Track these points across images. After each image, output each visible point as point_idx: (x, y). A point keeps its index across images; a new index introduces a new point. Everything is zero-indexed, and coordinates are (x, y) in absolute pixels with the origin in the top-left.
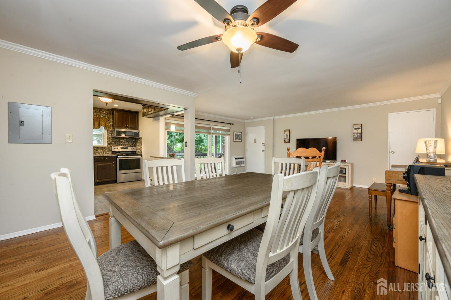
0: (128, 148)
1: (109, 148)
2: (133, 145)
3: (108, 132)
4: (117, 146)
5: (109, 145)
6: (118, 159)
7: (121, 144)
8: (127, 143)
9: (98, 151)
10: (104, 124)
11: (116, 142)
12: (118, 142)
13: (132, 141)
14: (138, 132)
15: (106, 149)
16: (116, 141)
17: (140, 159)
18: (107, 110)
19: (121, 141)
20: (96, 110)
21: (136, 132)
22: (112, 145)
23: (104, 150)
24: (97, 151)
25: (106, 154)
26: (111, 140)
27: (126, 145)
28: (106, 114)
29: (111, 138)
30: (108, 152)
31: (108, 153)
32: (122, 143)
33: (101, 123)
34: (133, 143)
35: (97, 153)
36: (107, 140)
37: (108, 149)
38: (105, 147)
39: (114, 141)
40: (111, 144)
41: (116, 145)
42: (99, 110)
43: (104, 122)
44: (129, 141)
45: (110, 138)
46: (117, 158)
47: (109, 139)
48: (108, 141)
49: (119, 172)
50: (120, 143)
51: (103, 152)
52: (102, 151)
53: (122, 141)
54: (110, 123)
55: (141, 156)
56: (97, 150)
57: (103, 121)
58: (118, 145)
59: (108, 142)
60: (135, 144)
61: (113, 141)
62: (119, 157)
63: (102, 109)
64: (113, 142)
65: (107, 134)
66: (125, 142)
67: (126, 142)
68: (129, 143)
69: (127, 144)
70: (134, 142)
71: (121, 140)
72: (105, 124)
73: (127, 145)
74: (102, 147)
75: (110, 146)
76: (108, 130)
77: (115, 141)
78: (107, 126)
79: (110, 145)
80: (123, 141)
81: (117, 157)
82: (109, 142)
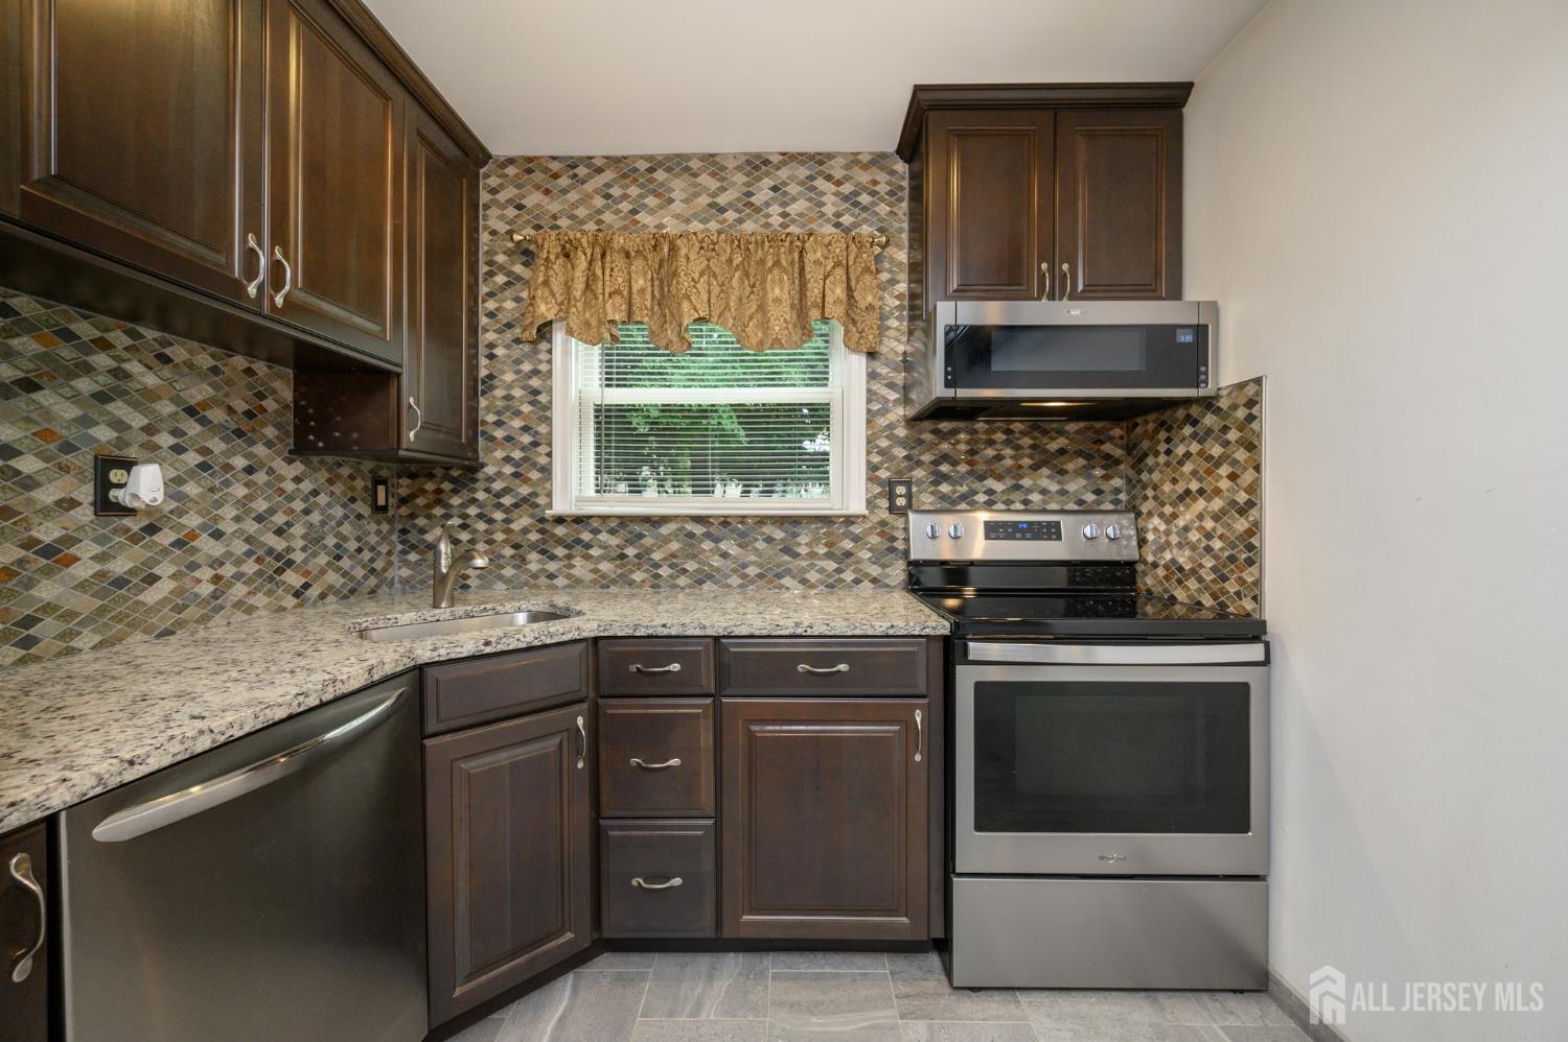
0: (1051, 532)
1: (883, 523)
2: (1098, 492)
3: (872, 376)
4: (949, 505)
5: (884, 503)
6: (966, 679)
7: (990, 492)
8: (1045, 479)
9: (796, 555)
10: (840, 292)
11: (945, 468)
12: (963, 468)
13: (1088, 457)
14: (1200, 331)
15: (856, 539)
16: (945, 458)
17: (1244, 688)
18: (865, 167)
19: (990, 452)
20: (783, 174)
21: (1172, 329)
22: (909, 496)
23: (848, 545)
24: (787, 558)
25: (857, 581)
26: (900, 452)
27: (1035, 497)
28: (864, 199)
29: (901, 432)
30: (875, 571)
31: (874, 581)
32: (999, 478)
33: (814, 292)
34: (1098, 472)
35: (788, 572)
36: (869, 453)
37: (874, 540)
38: (849, 520)
39: (927, 458)
40: (901, 490)
41: (944, 497)
42: (803, 172)
43: (840, 272)
44: (1062, 451)
45: (891, 426)
46: (960, 669)
47: (884, 443)
48: (876, 459)
49: (976, 847)
50: (982, 478)
51: (831, 565)
52: (829, 556)
53: (999, 458)
54: (893, 282)
55: (1254, 652)
56: (787, 550)
57: (837, 264)
58: (963, 497)
59: (872, 468)
60: (1117, 482)
61: (919, 463)
62: (977, 649)
63: (830, 156)
64: (919, 473)
65: (869, 391)
66: (1027, 461)
67: (1035, 467)
68: (1062, 472)
69: (1045, 483)
70: (1118, 462)
71: (991, 443)
72: (849, 290)
73: (1044, 492)
74: (826, 520)
75: (892, 509)
76: (872, 355)
77: (936, 463)
78: (870, 307)
79: (891, 497)
80: (1008, 452)
81: (950, 650)
82: (884, 474)
